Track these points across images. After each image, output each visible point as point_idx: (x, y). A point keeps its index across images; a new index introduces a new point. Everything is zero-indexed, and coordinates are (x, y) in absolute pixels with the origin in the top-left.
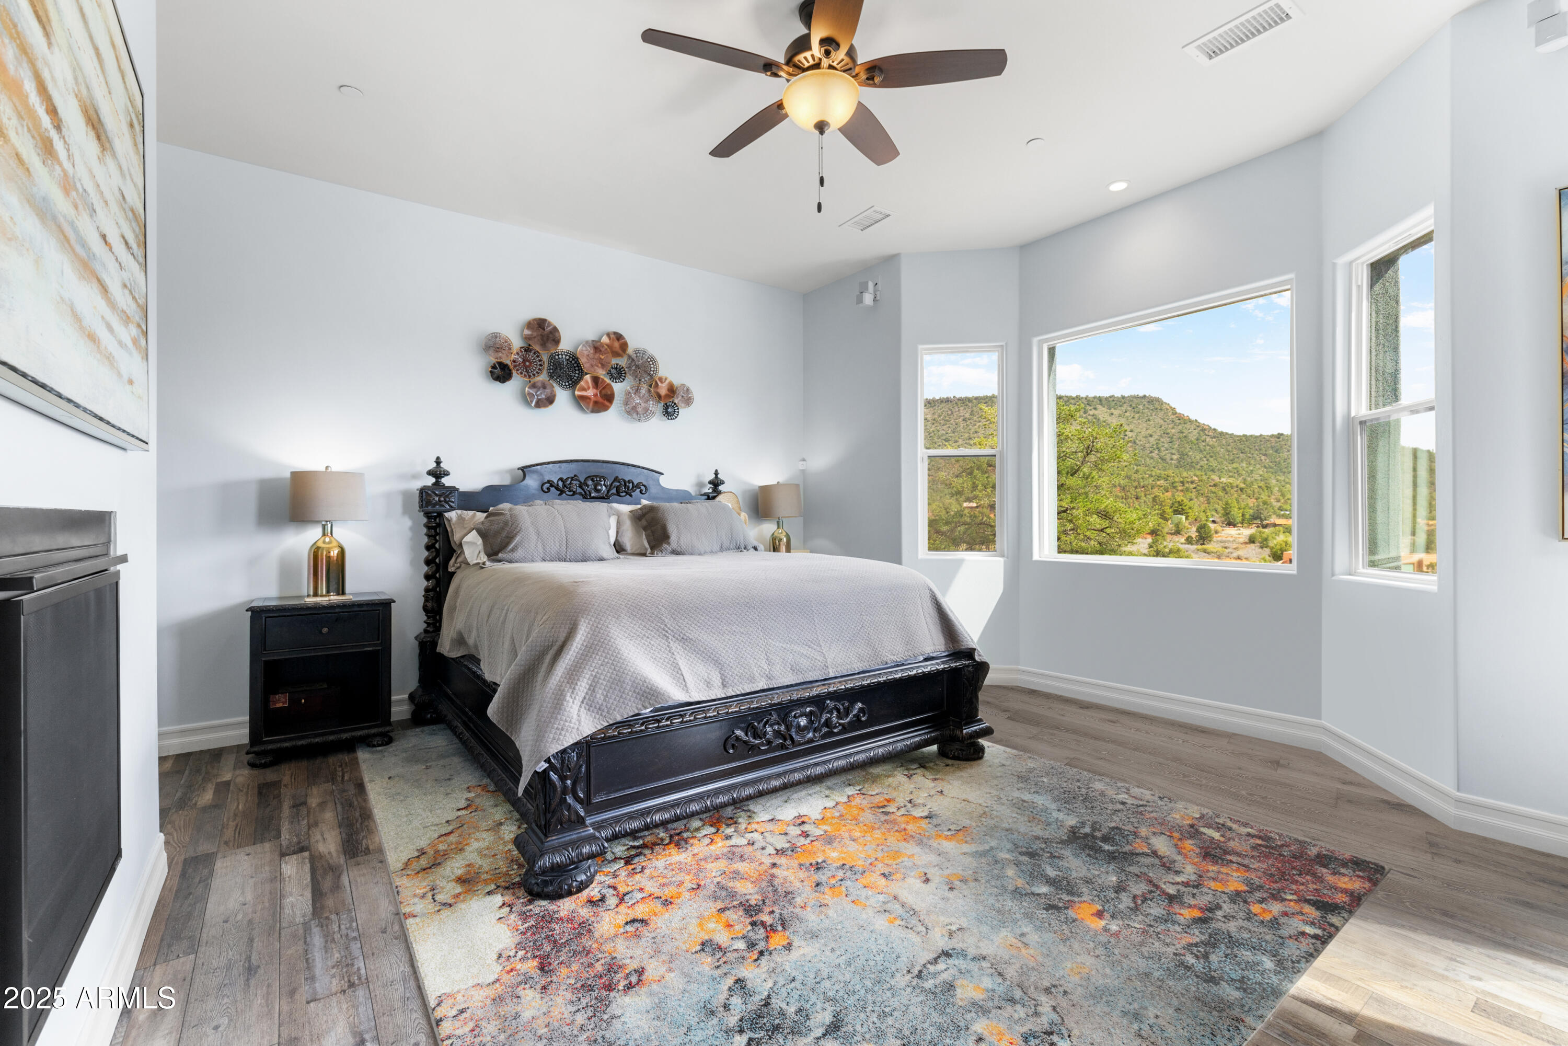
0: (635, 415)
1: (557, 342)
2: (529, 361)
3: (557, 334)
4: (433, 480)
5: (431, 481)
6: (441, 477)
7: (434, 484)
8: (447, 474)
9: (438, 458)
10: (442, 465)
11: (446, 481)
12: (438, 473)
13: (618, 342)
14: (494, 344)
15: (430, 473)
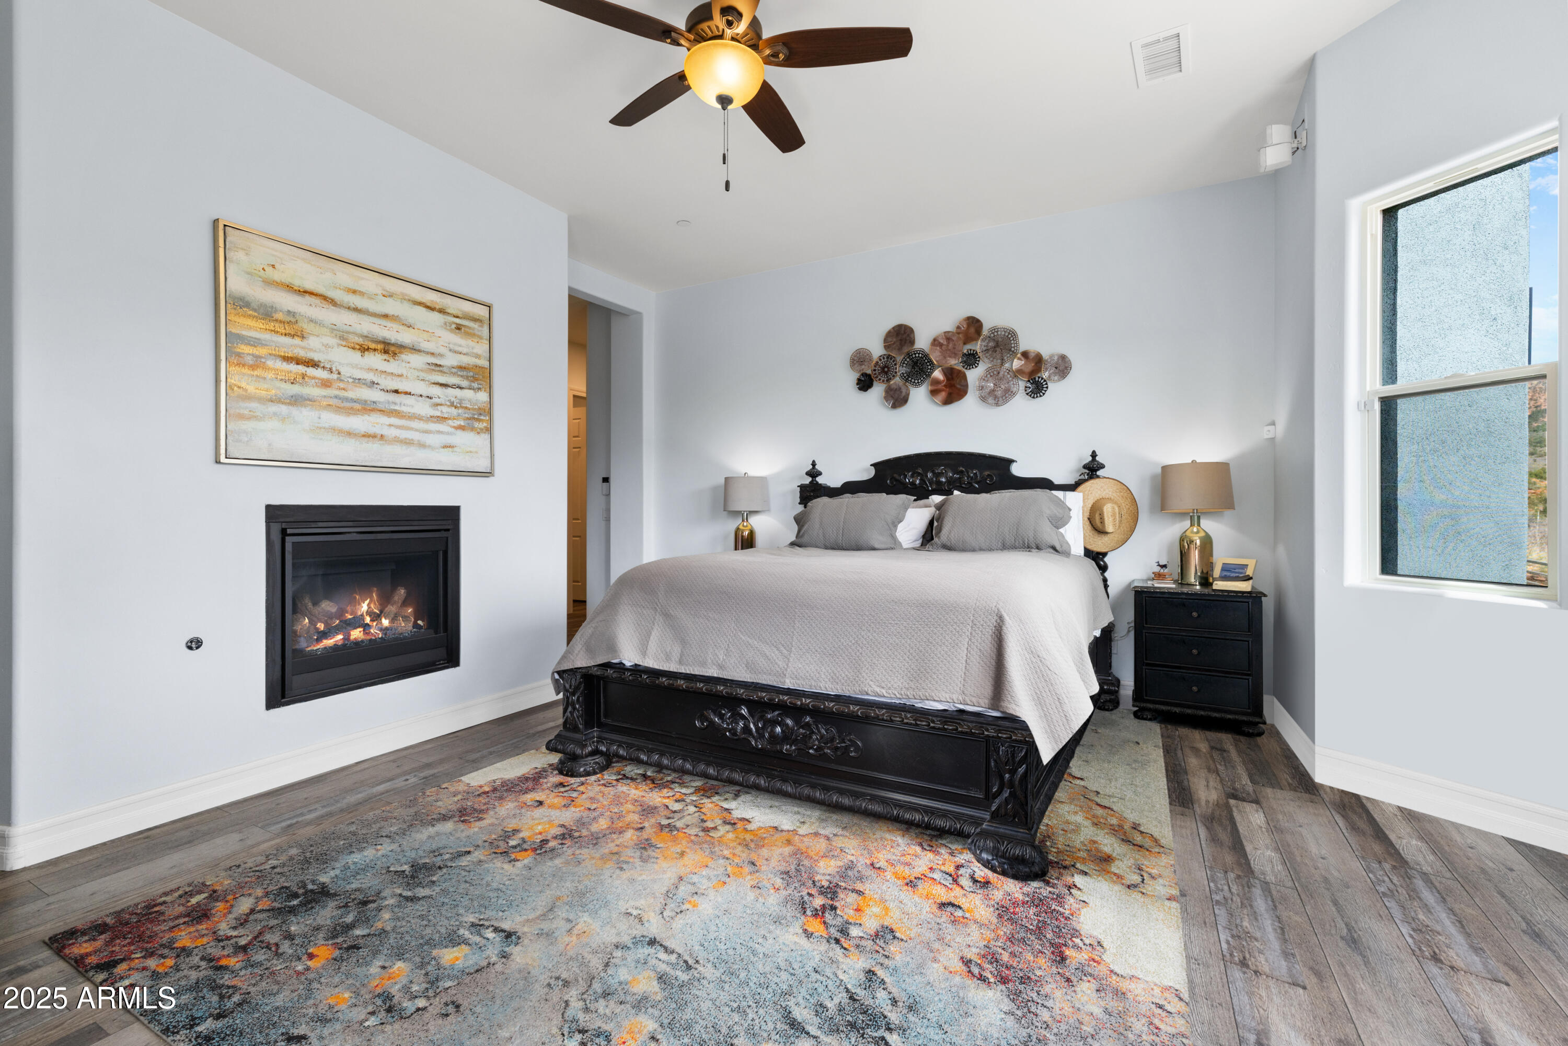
0: (991, 400)
1: (912, 342)
2: (888, 368)
3: (912, 336)
4: (810, 479)
5: (808, 480)
6: (817, 476)
7: (810, 482)
8: (820, 474)
9: (814, 461)
10: (816, 467)
11: (820, 480)
12: (814, 473)
13: (973, 326)
14: (859, 358)
15: (808, 474)
